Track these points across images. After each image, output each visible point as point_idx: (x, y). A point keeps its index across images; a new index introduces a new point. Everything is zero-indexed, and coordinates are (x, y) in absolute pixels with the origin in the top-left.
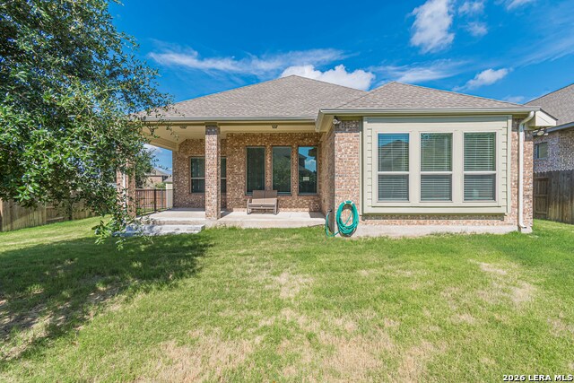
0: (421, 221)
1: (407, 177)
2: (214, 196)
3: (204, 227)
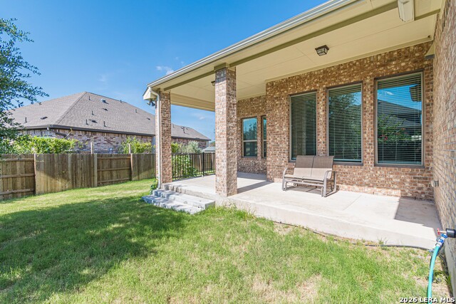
2: (225, 164)
3: (213, 205)
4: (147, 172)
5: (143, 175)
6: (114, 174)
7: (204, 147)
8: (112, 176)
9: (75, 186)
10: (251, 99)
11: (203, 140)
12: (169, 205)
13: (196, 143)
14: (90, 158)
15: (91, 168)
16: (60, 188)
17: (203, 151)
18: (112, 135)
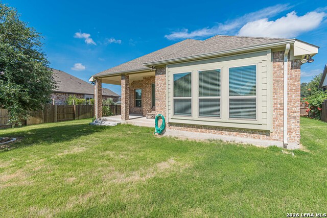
0: (203, 130)
1: (190, 100)
2: (124, 109)
3: (120, 124)
4: (83, 116)
5: (81, 117)
6: (65, 116)
7: (116, 101)
8: (64, 117)
9: (45, 122)
10: (139, 81)
11: (115, 97)
12: (103, 125)
13: (111, 99)
14: (54, 107)
15: (54, 113)
16: (38, 122)
17: (116, 104)
18: (60, 94)
